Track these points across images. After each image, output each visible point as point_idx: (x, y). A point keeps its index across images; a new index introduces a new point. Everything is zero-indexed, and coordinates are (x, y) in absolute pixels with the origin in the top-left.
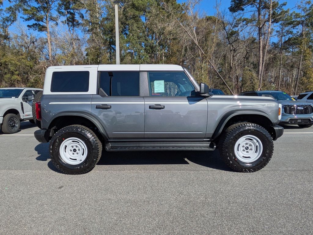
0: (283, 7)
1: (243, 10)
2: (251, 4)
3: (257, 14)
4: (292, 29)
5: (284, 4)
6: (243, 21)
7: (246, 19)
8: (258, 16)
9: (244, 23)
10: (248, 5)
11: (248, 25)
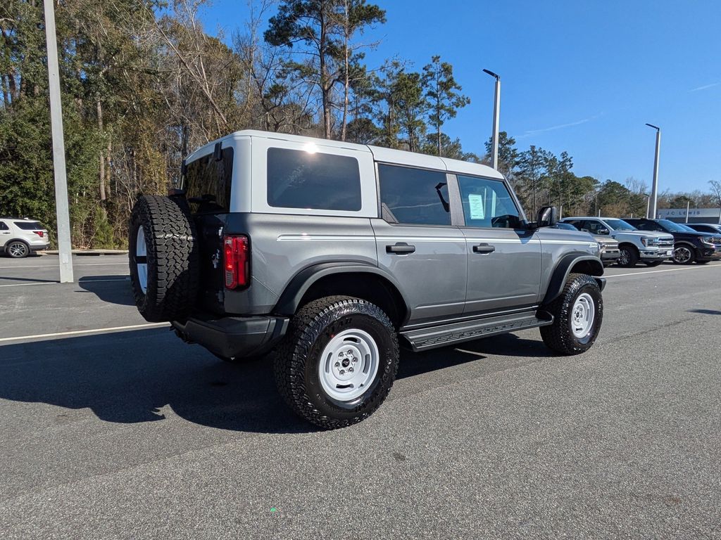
0: (360, 61)
1: (290, 45)
2: (306, 39)
3: (318, 60)
4: (371, 104)
5: (361, 56)
6: (295, 70)
7: (301, 66)
8: (320, 66)
9: (297, 73)
10: (302, 38)
11: (305, 78)
